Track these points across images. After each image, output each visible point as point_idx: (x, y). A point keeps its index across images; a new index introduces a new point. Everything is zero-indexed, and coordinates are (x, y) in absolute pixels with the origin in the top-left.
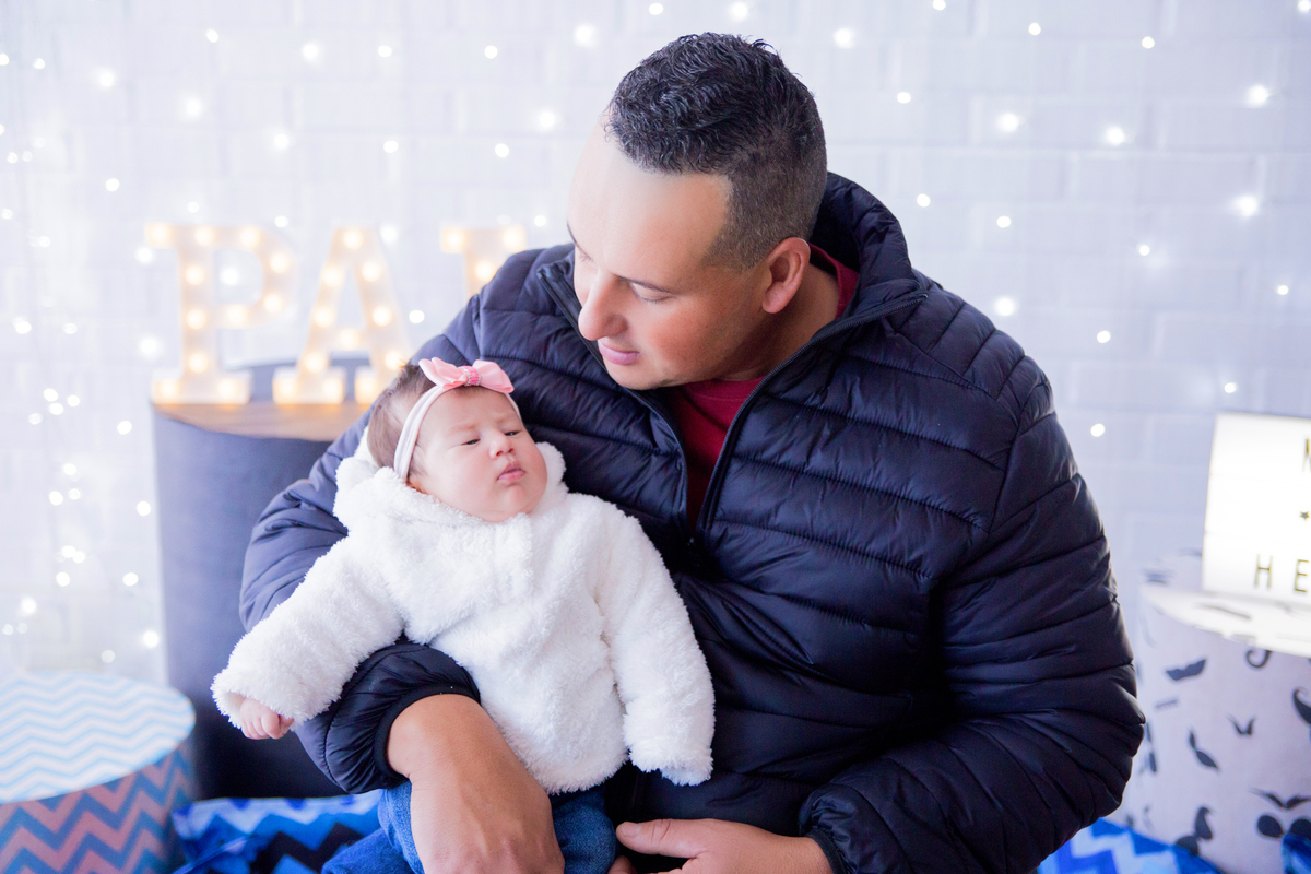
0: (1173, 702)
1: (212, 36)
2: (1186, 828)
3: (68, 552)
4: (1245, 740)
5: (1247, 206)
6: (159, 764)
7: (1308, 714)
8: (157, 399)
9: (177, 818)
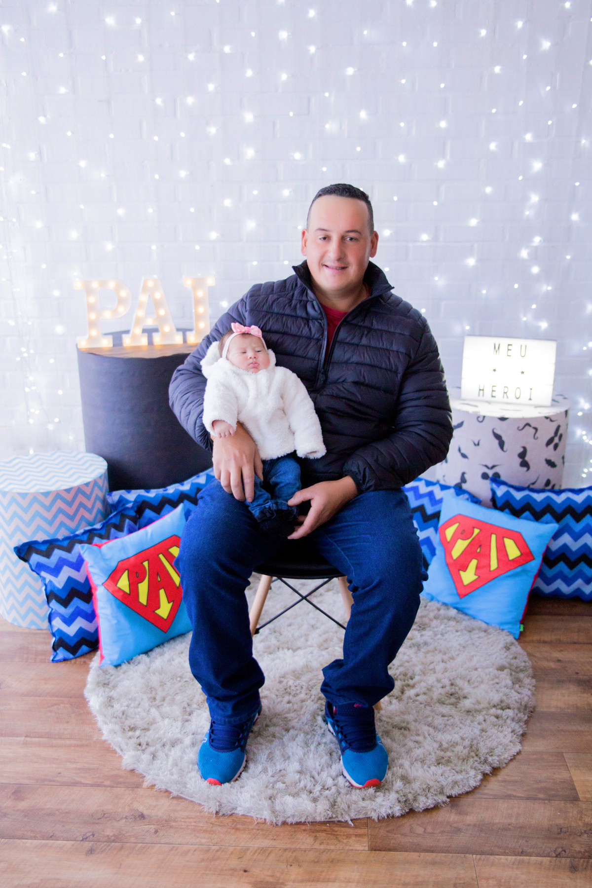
1: (82, 207)
2: (458, 480)
3: (32, 410)
4: (477, 447)
5: (471, 262)
6: (100, 477)
7: (498, 437)
8: (79, 347)
9: (108, 497)
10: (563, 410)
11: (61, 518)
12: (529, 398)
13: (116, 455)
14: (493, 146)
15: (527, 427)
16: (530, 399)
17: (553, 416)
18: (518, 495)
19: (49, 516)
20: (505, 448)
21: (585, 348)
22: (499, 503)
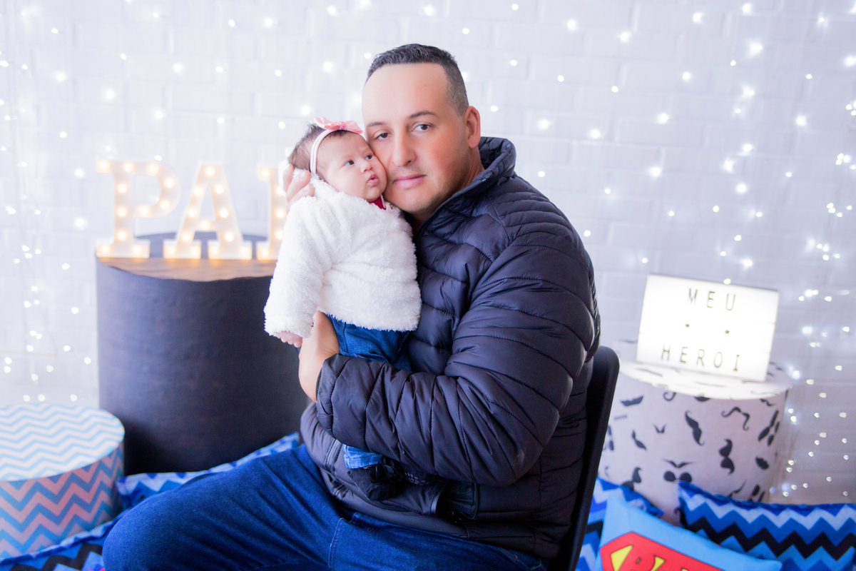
0: (625, 416)
1: (123, 57)
2: (628, 477)
3: (33, 333)
4: (661, 435)
5: (656, 172)
6: (110, 456)
7: (693, 423)
8: (99, 255)
9: (119, 484)
10: (783, 389)
11: (40, 519)
12: (734, 367)
13: (140, 417)
14: (697, 18)
15: (736, 413)
16: (736, 370)
17: (772, 398)
18: (720, 512)
19: (20, 517)
20: (702, 440)
21: (801, 299)
22: (691, 520)
